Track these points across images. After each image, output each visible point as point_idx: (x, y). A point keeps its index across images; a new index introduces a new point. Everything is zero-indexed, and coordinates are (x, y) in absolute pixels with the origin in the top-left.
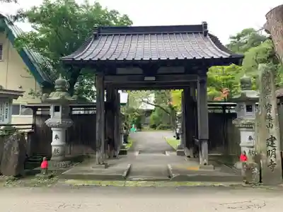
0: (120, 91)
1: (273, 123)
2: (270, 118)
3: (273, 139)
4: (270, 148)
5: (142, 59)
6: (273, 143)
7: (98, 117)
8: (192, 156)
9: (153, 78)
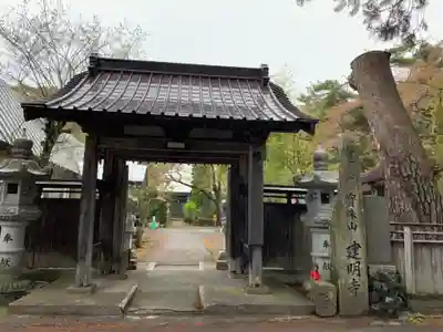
0: (129, 163)
1: (357, 222)
2: (353, 215)
3: (356, 246)
4: (353, 261)
5: (163, 113)
6: (356, 254)
7: (84, 206)
8: (239, 271)
9: (182, 145)
